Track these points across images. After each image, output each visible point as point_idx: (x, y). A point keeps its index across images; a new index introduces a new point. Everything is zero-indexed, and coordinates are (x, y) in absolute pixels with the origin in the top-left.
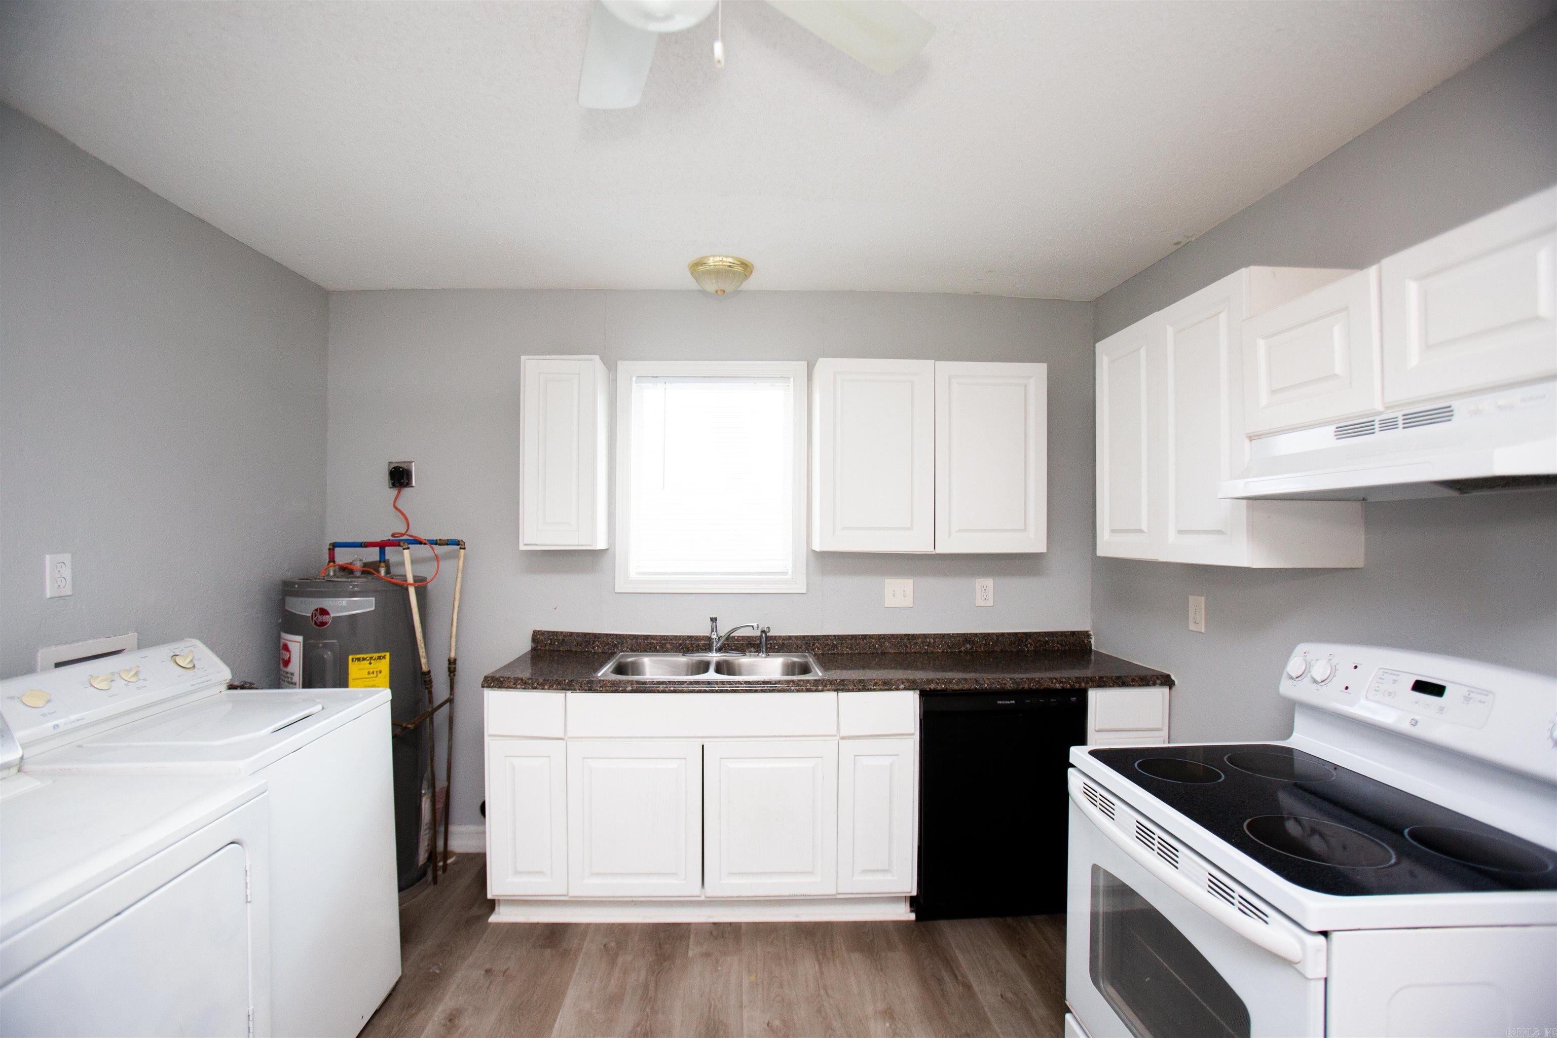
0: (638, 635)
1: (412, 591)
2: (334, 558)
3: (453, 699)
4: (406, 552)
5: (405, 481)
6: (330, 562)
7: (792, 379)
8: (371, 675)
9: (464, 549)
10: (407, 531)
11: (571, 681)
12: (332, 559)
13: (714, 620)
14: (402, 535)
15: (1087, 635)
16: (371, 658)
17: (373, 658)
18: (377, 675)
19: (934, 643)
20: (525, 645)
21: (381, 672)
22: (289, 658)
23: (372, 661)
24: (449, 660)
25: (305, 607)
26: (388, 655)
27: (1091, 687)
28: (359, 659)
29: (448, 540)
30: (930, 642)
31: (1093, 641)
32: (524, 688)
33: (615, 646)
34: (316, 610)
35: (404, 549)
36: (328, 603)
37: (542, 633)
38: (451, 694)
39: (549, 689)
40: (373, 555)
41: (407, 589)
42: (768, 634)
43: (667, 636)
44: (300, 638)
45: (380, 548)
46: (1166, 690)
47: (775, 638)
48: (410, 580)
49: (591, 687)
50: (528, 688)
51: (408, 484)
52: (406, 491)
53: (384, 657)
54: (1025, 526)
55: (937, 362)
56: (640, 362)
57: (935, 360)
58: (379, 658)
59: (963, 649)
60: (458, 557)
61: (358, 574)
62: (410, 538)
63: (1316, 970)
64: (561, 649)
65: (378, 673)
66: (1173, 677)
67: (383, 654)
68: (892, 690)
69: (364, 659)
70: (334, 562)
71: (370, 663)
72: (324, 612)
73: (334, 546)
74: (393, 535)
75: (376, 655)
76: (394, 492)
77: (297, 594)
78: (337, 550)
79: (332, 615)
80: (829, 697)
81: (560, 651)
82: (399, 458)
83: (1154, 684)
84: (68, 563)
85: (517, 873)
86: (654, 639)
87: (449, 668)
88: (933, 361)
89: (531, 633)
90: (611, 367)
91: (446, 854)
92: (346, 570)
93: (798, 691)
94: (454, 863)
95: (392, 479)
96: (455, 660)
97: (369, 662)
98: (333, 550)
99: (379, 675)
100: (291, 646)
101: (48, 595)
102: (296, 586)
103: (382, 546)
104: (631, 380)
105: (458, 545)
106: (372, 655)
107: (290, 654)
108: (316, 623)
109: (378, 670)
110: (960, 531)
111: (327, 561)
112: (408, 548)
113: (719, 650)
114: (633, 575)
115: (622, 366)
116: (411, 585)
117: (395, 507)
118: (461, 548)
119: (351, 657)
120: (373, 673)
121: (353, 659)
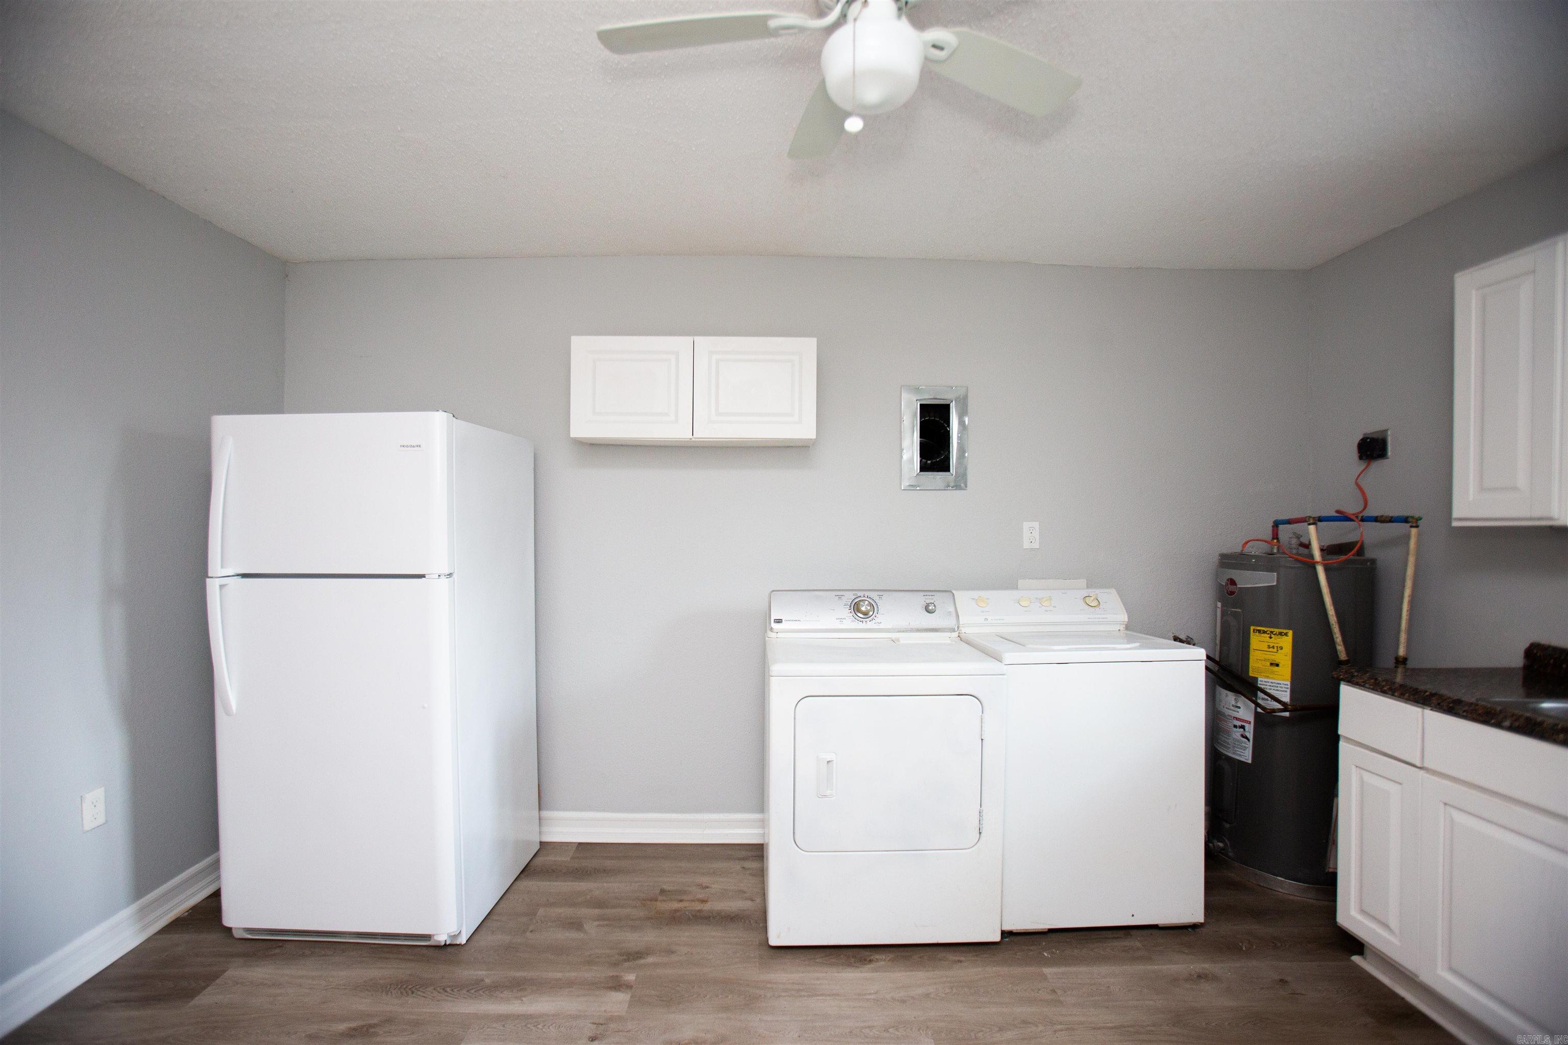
2: (1277, 535)
5: (1376, 455)
6: (1273, 539)
8: (1271, 650)
9: (1417, 528)
10: (1365, 507)
12: (1275, 536)
16: (1272, 632)
17: (1274, 633)
18: (1278, 651)
21: (1281, 648)
23: (1272, 636)
24: (1397, 659)
26: (1290, 633)
28: (1259, 631)
29: (1392, 517)
34: (1228, 580)
35: (1309, 524)
36: (1237, 574)
37: (1544, 648)
39: (1399, 697)
41: (1315, 569)
44: (1220, 605)
48: (1318, 558)
50: (1377, 690)
53: (1286, 634)
58: (1280, 634)
60: (1408, 537)
65: (1279, 648)
67: (1285, 631)
69: (1264, 632)
70: (1277, 539)
71: (1271, 638)
72: (1233, 582)
73: (1282, 522)
75: (1277, 631)
76: (1362, 465)
78: (1281, 527)
79: (1238, 586)
82: (1372, 427)
84: (1038, 530)
89: (1526, 645)
95: (1359, 452)
96: (1405, 659)
97: (1269, 636)
98: (1276, 527)
99: (1280, 651)
101: (1025, 547)
105: (1412, 522)
106: (1273, 630)
108: (1228, 592)
109: (1279, 645)
111: (1271, 538)
117: (1355, 481)
118: (1413, 527)
119: (1252, 628)
120: (1273, 647)
121: (1254, 629)
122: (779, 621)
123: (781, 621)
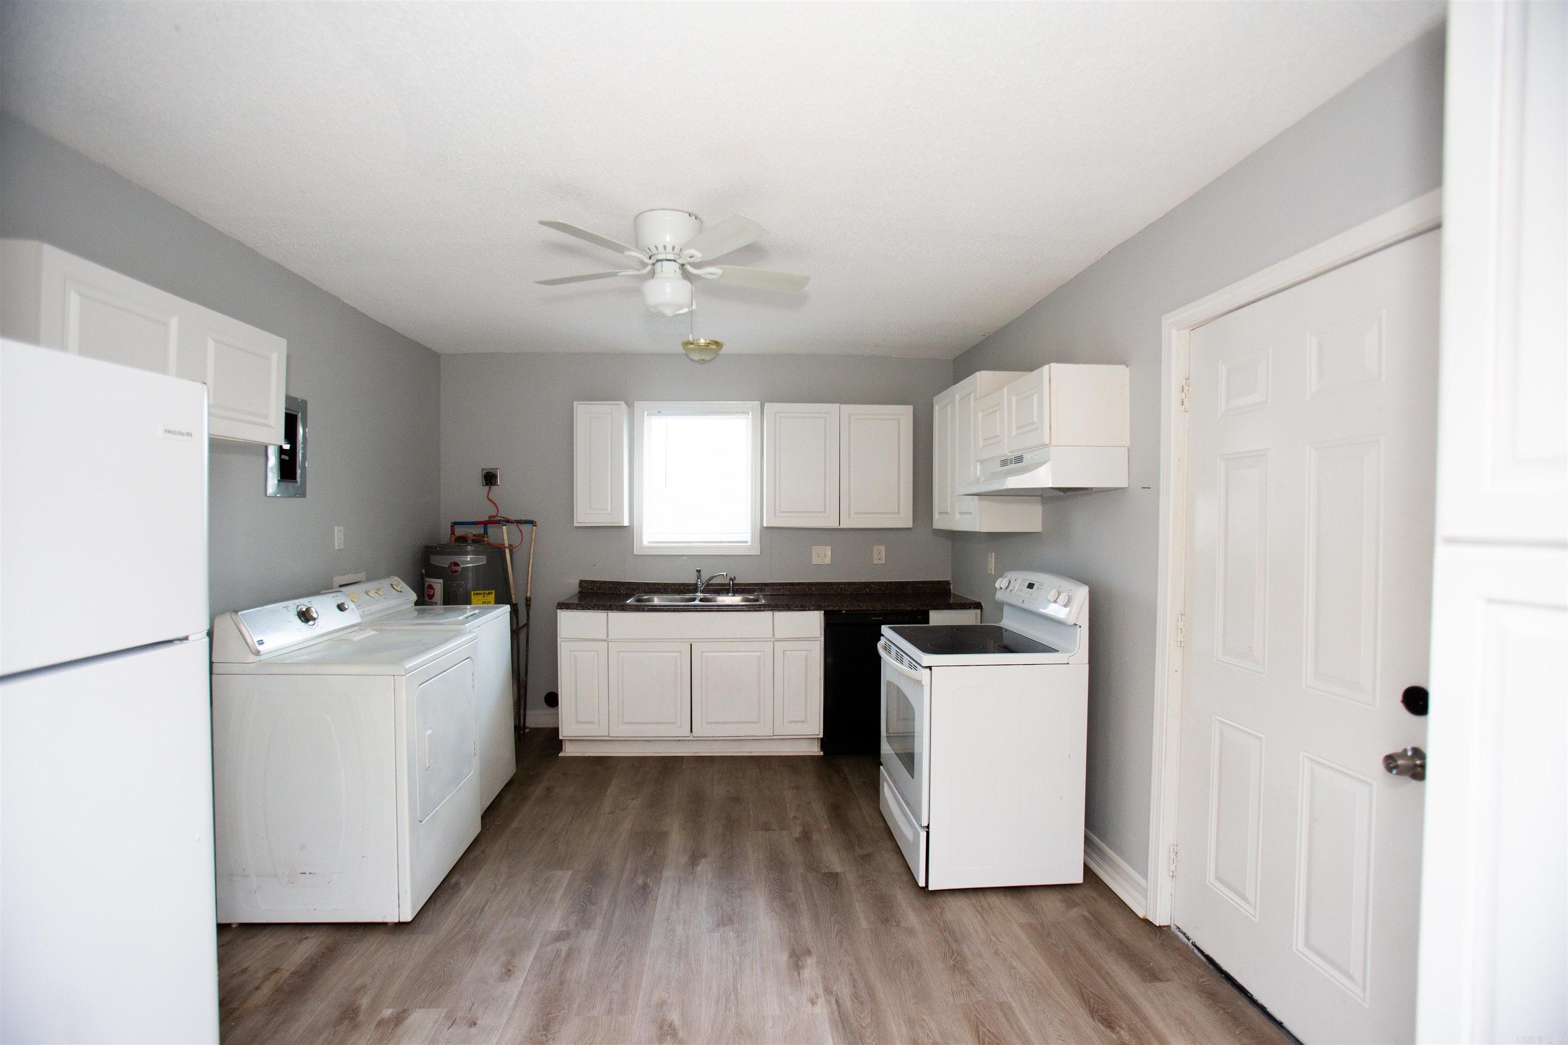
0: (649, 583)
1: (507, 551)
2: (454, 531)
3: (529, 624)
4: (504, 527)
5: (493, 481)
7: (750, 413)
8: (484, 604)
9: (536, 526)
10: (499, 514)
11: (611, 605)
12: (453, 533)
13: (699, 571)
14: (495, 517)
15: (948, 583)
16: (484, 593)
19: (845, 588)
20: (576, 589)
22: (434, 593)
23: (485, 595)
24: (526, 598)
25: (443, 561)
26: (494, 591)
27: (931, 609)
28: (477, 594)
29: (526, 520)
30: (842, 588)
31: (951, 587)
32: (582, 609)
33: (634, 590)
34: (451, 563)
35: (503, 525)
36: (456, 559)
37: (586, 582)
38: (527, 621)
39: (598, 610)
40: (479, 530)
41: (505, 551)
42: (735, 582)
43: (668, 583)
44: (441, 581)
45: (484, 525)
46: (979, 611)
47: (739, 584)
48: (507, 544)
49: (624, 608)
50: (585, 610)
51: (495, 484)
52: (493, 488)
53: (492, 593)
54: (899, 510)
55: (842, 406)
56: (651, 402)
57: (841, 404)
58: (489, 593)
59: (864, 592)
60: (532, 531)
61: (470, 542)
62: (503, 519)
63: (926, 682)
64: (598, 592)
65: (488, 603)
66: (982, 604)
67: (491, 591)
68: (806, 610)
69: (480, 594)
71: (484, 597)
72: (456, 564)
73: (455, 524)
74: (489, 517)
75: (487, 592)
76: (487, 488)
77: (437, 553)
78: (456, 527)
79: (461, 566)
80: (767, 615)
81: (597, 593)
82: (489, 466)
83: (970, 608)
84: (342, 531)
85: (578, 722)
86: (660, 585)
87: (526, 604)
88: (839, 405)
89: (579, 581)
90: (630, 405)
91: (525, 727)
92: (462, 539)
93: (749, 611)
94: (528, 732)
95: (485, 481)
96: (530, 598)
98: (454, 526)
100: (435, 586)
101: (336, 549)
102: (438, 548)
103: (485, 524)
104: (644, 414)
105: (532, 523)
106: (485, 592)
107: (434, 591)
108: (451, 571)
109: (488, 601)
110: (856, 513)
111: (450, 534)
112: (505, 525)
113: (702, 592)
114: (645, 543)
115: (638, 405)
116: (507, 548)
117: (488, 498)
118: (534, 526)
119: (472, 593)
120: (485, 602)
121: (474, 594)
122: (261, 642)
123: (260, 642)
